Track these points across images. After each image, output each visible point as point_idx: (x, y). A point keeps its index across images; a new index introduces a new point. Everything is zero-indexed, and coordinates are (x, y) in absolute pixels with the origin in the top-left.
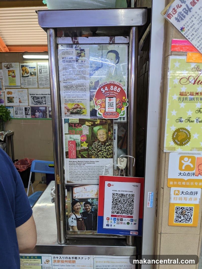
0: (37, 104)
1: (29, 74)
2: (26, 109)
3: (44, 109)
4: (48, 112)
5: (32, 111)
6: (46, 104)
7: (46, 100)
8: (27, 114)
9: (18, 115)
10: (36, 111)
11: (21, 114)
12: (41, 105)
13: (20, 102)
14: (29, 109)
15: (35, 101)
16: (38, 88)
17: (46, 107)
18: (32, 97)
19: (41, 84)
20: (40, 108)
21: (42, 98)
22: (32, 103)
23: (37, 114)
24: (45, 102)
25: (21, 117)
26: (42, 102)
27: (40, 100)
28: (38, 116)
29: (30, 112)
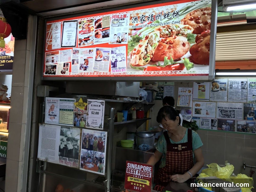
0: (224, 117)
1: (219, 89)
2: (212, 121)
3: (231, 122)
4: (236, 126)
5: (218, 123)
6: (234, 117)
7: (235, 113)
8: (213, 126)
9: (204, 126)
10: (223, 123)
11: (207, 125)
12: (229, 118)
13: (207, 114)
14: (215, 121)
15: (223, 114)
16: (227, 102)
17: (234, 121)
18: (220, 110)
19: (230, 98)
20: (228, 121)
21: (230, 111)
22: (220, 116)
23: (224, 126)
24: (233, 116)
25: (207, 128)
26: (230, 116)
27: (229, 113)
28: (224, 129)
29: (216, 124)
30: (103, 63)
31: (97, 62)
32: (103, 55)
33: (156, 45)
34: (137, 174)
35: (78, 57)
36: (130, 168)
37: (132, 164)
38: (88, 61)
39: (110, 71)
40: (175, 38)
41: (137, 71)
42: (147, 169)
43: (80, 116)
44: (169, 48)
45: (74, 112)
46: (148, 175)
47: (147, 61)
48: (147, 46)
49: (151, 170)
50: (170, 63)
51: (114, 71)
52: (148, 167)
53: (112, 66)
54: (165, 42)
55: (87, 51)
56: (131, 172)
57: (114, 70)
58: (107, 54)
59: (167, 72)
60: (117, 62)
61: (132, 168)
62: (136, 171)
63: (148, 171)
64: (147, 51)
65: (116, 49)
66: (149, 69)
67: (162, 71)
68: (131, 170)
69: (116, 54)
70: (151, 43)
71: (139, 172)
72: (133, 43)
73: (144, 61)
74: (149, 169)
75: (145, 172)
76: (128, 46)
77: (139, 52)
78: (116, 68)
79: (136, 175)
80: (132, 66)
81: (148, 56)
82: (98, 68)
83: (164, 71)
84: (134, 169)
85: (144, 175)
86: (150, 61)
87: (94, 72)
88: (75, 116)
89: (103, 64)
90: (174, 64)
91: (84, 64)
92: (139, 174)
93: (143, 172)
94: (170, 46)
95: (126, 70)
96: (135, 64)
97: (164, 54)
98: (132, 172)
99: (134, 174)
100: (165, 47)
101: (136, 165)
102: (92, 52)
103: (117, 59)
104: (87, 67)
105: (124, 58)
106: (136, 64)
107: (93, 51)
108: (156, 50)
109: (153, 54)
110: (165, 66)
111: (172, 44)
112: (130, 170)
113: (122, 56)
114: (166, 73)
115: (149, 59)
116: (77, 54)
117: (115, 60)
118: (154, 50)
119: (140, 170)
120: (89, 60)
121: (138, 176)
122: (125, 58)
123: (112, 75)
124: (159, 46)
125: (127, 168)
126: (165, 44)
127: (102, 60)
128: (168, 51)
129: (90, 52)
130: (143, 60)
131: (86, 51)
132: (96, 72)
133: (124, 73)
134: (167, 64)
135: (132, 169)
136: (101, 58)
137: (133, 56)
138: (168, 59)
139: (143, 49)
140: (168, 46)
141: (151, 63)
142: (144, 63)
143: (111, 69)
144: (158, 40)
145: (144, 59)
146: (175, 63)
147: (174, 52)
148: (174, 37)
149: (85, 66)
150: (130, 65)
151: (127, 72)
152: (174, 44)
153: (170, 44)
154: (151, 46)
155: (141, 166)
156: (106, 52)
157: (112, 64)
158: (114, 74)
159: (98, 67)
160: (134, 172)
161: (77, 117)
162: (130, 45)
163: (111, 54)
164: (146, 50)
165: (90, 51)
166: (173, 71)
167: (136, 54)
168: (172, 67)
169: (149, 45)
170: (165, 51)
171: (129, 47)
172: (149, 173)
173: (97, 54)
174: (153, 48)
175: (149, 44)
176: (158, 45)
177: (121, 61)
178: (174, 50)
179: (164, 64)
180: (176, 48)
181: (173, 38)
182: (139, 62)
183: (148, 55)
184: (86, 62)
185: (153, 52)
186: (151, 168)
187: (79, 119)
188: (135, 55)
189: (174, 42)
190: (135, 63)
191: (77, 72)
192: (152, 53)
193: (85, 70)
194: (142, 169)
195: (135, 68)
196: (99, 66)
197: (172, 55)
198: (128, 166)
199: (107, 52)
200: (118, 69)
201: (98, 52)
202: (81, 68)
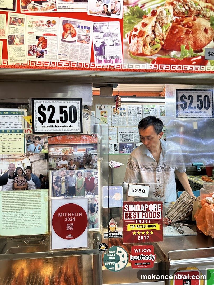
0: (125, 141)
1: (119, 115)
2: (115, 145)
3: (131, 145)
4: (134, 148)
5: (120, 147)
7: (134, 137)
8: (115, 150)
10: (124, 147)
11: (110, 150)
12: (129, 142)
13: (110, 139)
14: (117, 145)
15: (124, 138)
16: (127, 127)
17: (133, 144)
18: (121, 135)
19: (129, 123)
20: (128, 144)
21: (129, 135)
22: (121, 140)
23: (125, 150)
25: (110, 153)
26: (130, 139)
27: (128, 137)
28: (125, 151)
29: (118, 148)
30: (78, 46)
31: (66, 43)
32: (77, 33)
33: (168, 27)
34: (140, 218)
35: (21, 31)
36: (128, 211)
37: (132, 205)
38: (46, 41)
39: (92, 60)
40: (195, 20)
41: (141, 63)
42: (154, 207)
43: (40, 140)
44: (187, 33)
45: (26, 134)
46: (157, 215)
47: (156, 49)
48: (155, 27)
49: (160, 209)
50: (189, 55)
51: (100, 62)
52: (156, 205)
53: (95, 53)
54: (181, 23)
55: (42, 22)
56: (131, 217)
57: (100, 60)
58: (86, 32)
59: (185, 67)
60: (105, 47)
61: (132, 210)
62: (138, 214)
63: (156, 210)
64: (155, 34)
65: (103, 25)
66: (159, 61)
67: (178, 66)
68: (131, 214)
69: (102, 32)
70: (161, 22)
71: (144, 214)
72: (132, 19)
73: (152, 48)
74: (157, 207)
75: (152, 212)
76: (124, 22)
77: (142, 34)
78: (104, 56)
79: (140, 220)
80: (132, 55)
81: (156, 42)
82: (68, 55)
83: (181, 66)
84: (136, 211)
85: (151, 217)
86: (161, 49)
87: (60, 62)
88: (28, 142)
89: (79, 49)
90: (194, 57)
91: (38, 46)
92: (144, 217)
93: (150, 213)
94: (187, 30)
95: (122, 60)
96: (136, 52)
97: (181, 41)
98: (134, 216)
99: (137, 218)
100: (182, 31)
101: (137, 205)
102: (54, 26)
103: (105, 42)
104: (45, 52)
105: (117, 42)
106: (139, 52)
107: (55, 23)
108: (168, 34)
109: (165, 39)
110: (182, 59)
111: (191, 27)
112: (129, 215)
113: (114, 38)
114: (185, 69)
115: (159, 46)
116: (19, 25)
117: (101, 44)
118: (166, 34)
119: (145, 211)
120: (49, 38)
121: (142, 220)
122: (119, 41)
123: (97, 67)
124: (173, 28)
125: (125, 213)
126: (181, 26)
127: (76, 41)
128: (185, 36)
129: (50, 25)
130: (149, 46)
131: (40, 22)
132: (65, 62)
133: (120, 65)
134: (184, 56)
135: (133, 212)
136: (73, 37)
137: (133, 39)
138: (186, 48)
139: (148, 30)
140: (185, 30)
141: (162, 52)
142: (151, 52)
143: (95, 57)
144: (171, 20)
145: (151, 46)
146: (195, 55)
147: (194, 40)
148: (193, 18)
149: (40, 49)
150: (129, 52)
151: (124, 64)
152: (193, 28)
153: (188, 27)
154: (161, 26)
155: (146, 205)
156: (82, 27)
157: (96, 49)
158: (100, 66)
159: (68, 53)
160: (136, 216)
161: (34, 142)
162: (127, 20)
163: (93, 31)
164: (153, 32)
165: (49, 22)
166: (193, 66)
167: (138, 36)
168: (192, 60)
169: (158, 25)
170: (182, 37)
171: (125, 24)
172: (157, 213)
173: (65, 29)
174: (164, 30)
175: (157, 23)
176: (171, 26)
177: (113, 45)
178: (194, 37)
179: (181, 55)
180: (196, 34)
181: (192, 20)
182: (144, 50)
183: (157, 40)
184: (41, 42)
185: (165, 36)
186: (160, 206)
187: (39, 146)
188: (136, 38)
189: (193, 25)
190: (138, 50)
191: (21, 60)
192: (162, 38)
193: (40, 57)
194: (148, 210)
195: (138, 59)
196: (70, 51)
197: (191, 43)
198: (125, 210)
199: (85, 27)
200: (108, 59)
201: (67, 26)
202: (31, 53)
